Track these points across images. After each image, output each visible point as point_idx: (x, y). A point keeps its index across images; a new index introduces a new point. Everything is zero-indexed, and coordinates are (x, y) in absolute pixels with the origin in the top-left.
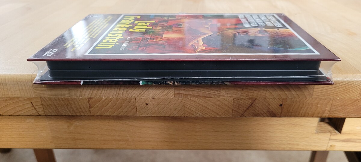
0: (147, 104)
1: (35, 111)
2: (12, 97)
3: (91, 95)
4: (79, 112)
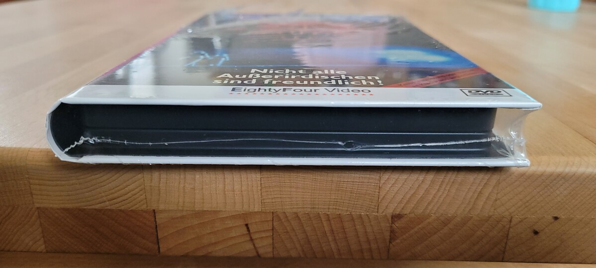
0: (536, 233)
1: (249, 246)
2: (201, 209)
3: (404, 207)
4: (361, 251)
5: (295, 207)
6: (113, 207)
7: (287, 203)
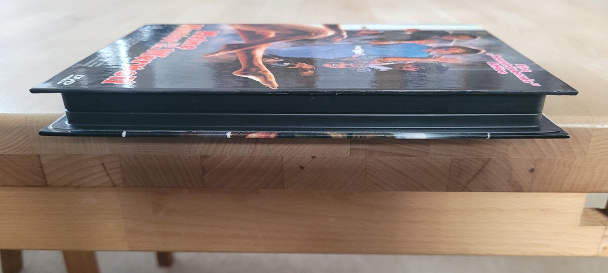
0: (302, 168)
2: (70, 153)
3: (207, 151)
5: (133, 151)
6: (10, 153)
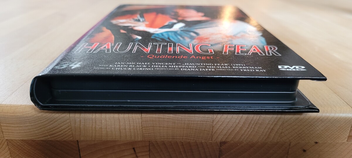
0: (304, 151)
2: (106, 140)
3: (227, 137)
5: (163, 138)
6: (52, 139)
7: (158, 136)
